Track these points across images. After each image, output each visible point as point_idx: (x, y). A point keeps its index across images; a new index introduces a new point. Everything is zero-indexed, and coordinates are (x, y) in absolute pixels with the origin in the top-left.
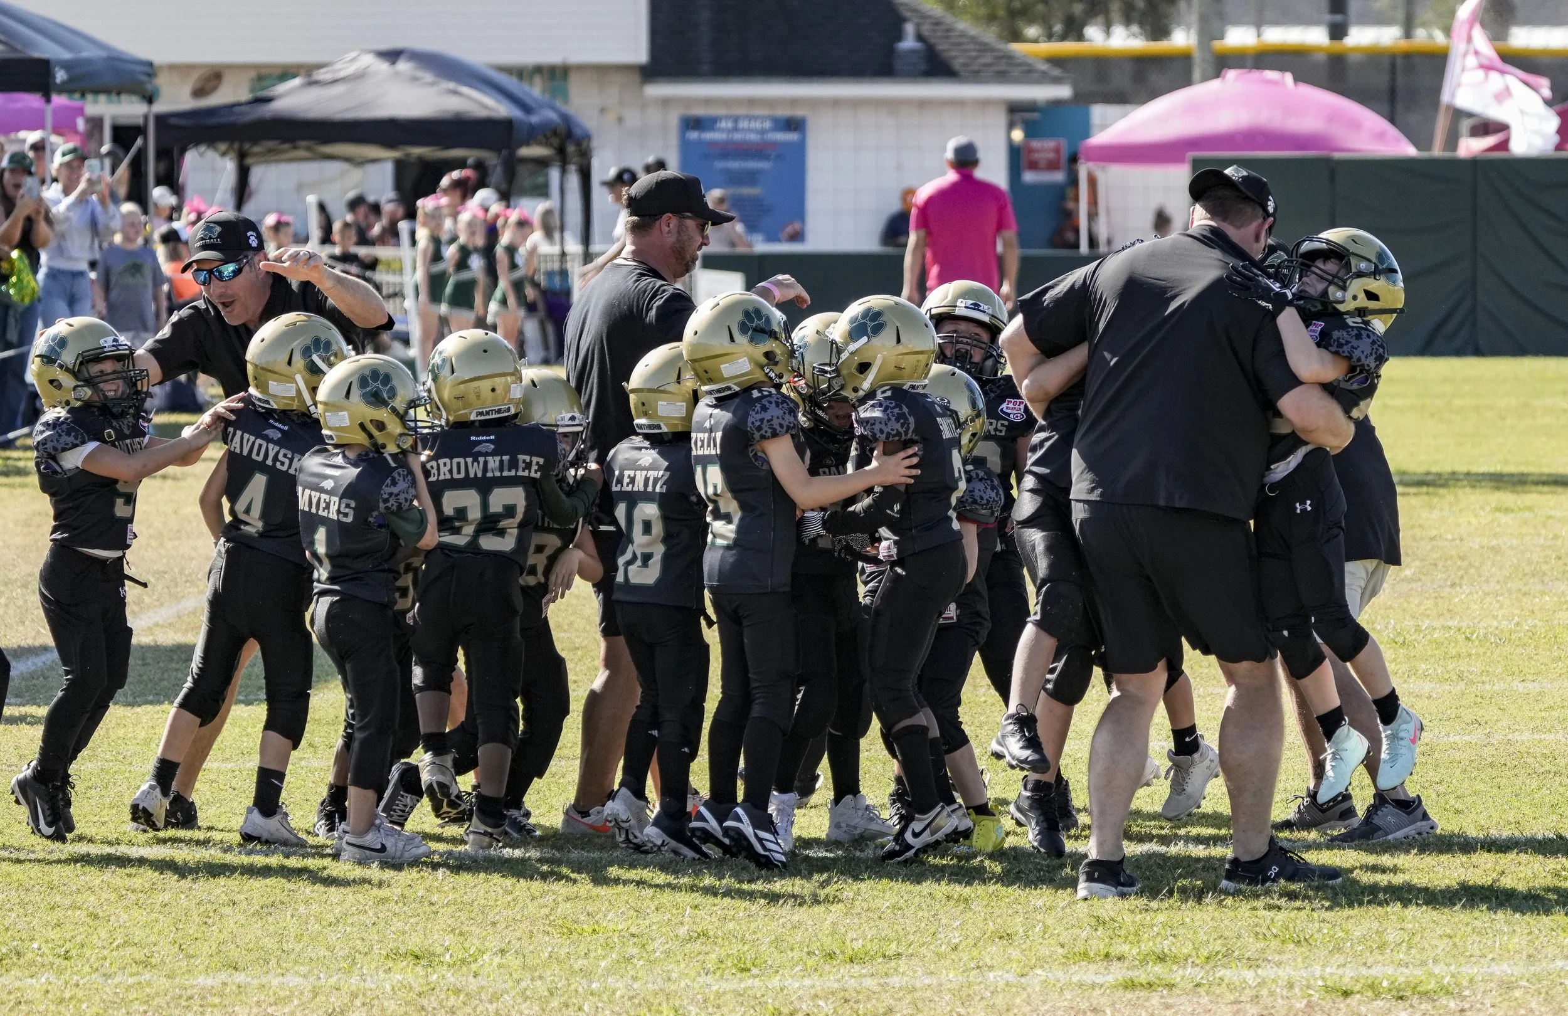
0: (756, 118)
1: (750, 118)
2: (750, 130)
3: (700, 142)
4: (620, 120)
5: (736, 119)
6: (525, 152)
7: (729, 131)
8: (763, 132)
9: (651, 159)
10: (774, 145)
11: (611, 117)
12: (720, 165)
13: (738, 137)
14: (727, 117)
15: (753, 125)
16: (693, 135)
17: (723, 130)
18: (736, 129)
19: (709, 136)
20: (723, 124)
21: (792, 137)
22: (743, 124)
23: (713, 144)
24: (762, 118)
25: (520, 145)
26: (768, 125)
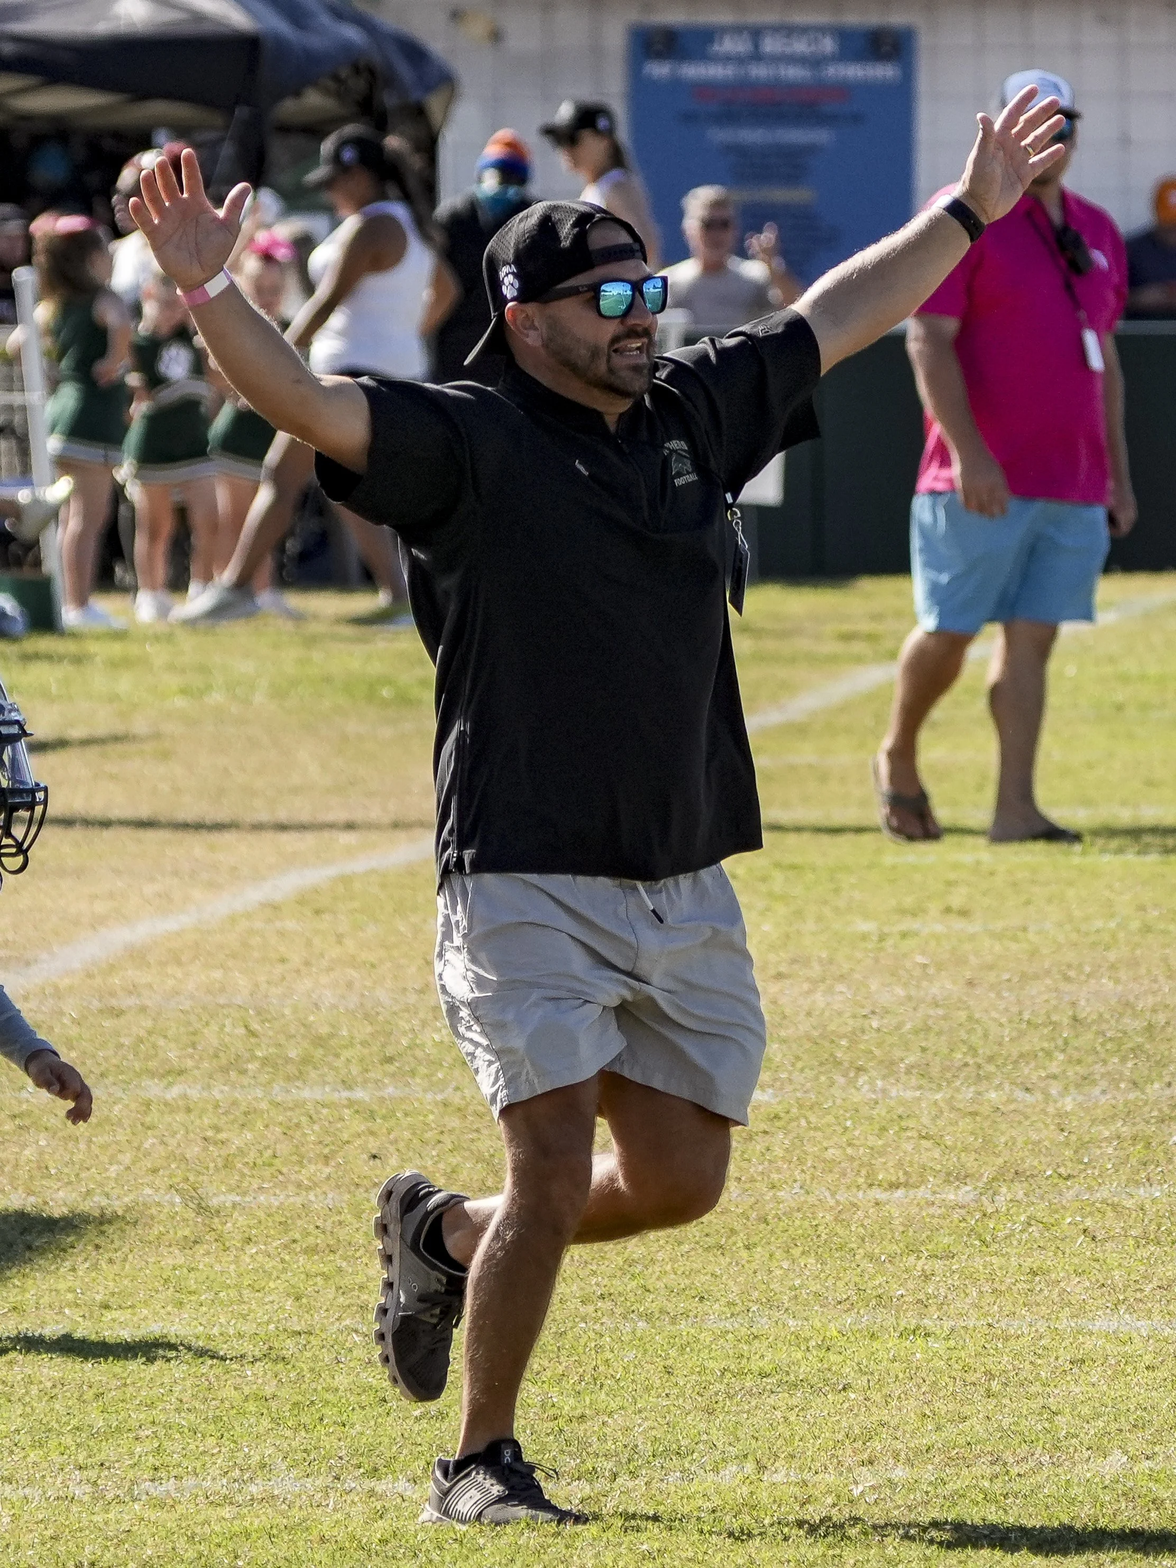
0: (803, 30)
1: (790, 31)
2: (792, 59)
3: (676, 84)
4: (496, 36)
5: (756, 33)
6: (289, 108)
7: (740, 60)
8: (815, 62)
9: (565, 112)
10: (844, 90)
11: (477, 29)
12: (720, 135)
13: (759, 72)
14: (737, 30)
15: (800, 46)
16: (659, 70)
17: (727, 59)
18: (757, 56)
19: (693, 71)
20: (729, 45)
21: (884, 72)
22: (770, 45)
23: (704, 89)
24: (822, 30)
25: (280, 96)
26: (828, 45)
